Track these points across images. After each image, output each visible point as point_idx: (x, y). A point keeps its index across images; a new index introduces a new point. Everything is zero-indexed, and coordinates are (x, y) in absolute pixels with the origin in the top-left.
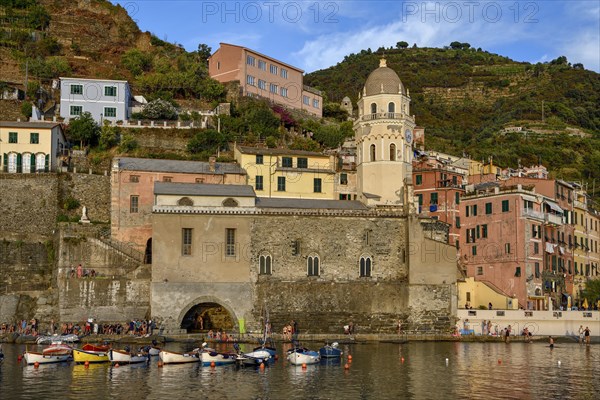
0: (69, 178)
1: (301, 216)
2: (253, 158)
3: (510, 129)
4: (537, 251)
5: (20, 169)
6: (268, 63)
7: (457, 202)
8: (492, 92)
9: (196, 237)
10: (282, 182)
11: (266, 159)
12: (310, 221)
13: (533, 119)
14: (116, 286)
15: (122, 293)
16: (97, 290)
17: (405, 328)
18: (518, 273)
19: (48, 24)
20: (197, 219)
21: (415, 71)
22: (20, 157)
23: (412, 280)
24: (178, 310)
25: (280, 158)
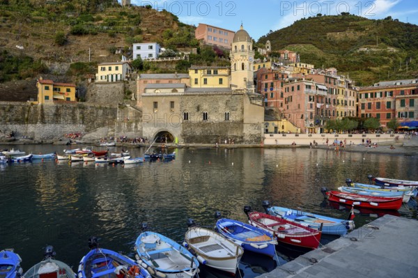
0: (128, 83)
1: (200, 95)
2: (194, 71)
3: (362, 49)
4: (311, 107)
5: (112, 80)
6: (218, 30)
7: (282, 86)
8: (357, 33)
9: (159, 105)
10: (205, 80)
11: (199, 71)
12: (204, 98)
13: (373, 44)
14: (134, 124)
15: (136, 127)
16: (127, 126)
17: (242, 141)
18: (302, 117)
19: (140, 23)
20: (159, 98)
21: (324, 26)
22: (112, 76)
23: (245, 122)
24: (153, 134)
25: (206, 70)
